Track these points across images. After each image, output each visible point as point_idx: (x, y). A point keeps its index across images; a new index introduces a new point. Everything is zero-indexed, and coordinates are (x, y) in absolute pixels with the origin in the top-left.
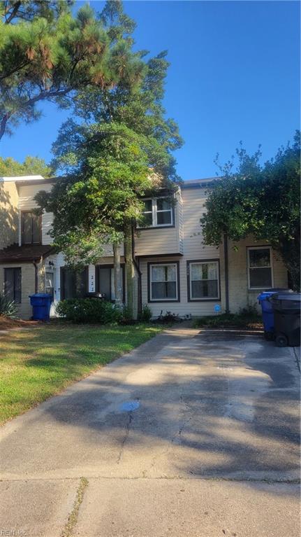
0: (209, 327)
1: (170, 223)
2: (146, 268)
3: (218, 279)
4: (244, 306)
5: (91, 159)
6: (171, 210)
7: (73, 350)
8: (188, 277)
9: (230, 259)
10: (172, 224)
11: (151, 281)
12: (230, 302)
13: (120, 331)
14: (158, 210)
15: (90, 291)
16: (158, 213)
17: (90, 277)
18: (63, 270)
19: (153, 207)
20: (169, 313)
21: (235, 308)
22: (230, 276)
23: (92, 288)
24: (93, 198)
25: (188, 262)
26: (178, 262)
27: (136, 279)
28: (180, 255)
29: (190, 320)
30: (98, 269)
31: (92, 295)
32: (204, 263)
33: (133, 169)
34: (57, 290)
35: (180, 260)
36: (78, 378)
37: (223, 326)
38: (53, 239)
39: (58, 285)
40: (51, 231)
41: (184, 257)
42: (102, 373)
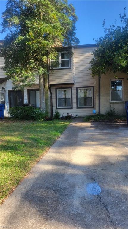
0: (93, 121)
1: (69, 66)
2: (55, 91)
3: (92, 96)
4: (108, 110)
5: (27, 22)
6: (69, 59)
7: (26, 137)
8: (77, 96)
9: (101, 86)
10: (69, 67)
11: (57, 98)
12: (101, 108)
13: (48, 124)
14: (62, 59)
15: (25, 103)
16: (61, 61)
17: (25, 96)
18: (10, 92)
19: (59, 57)
20: (68, 114)
21: (103, 111)
22: (101, 94)
23: (26, 101)
24: (31, 44)
25: (77, 88)
26: (71, 88)
27: (50, 97)
28: (73, 84)
29: (78, 117)
30: (29, 91)
31: (26, 105)
32: (85, 88)
33: (54, 27)
34: (7, 103)
35: (73, 87)
36: (37, 159)
37: (101, 121)
38: (5, 72)
39: (7, 100)
40: (4, 68)
41: (75, 85)
42: (51, 154)
